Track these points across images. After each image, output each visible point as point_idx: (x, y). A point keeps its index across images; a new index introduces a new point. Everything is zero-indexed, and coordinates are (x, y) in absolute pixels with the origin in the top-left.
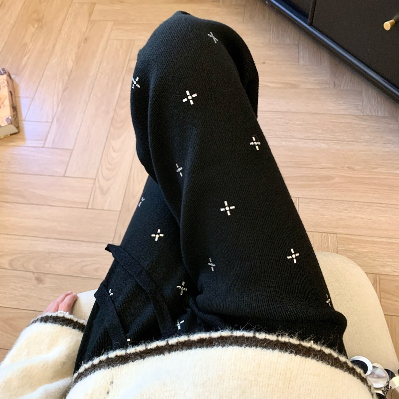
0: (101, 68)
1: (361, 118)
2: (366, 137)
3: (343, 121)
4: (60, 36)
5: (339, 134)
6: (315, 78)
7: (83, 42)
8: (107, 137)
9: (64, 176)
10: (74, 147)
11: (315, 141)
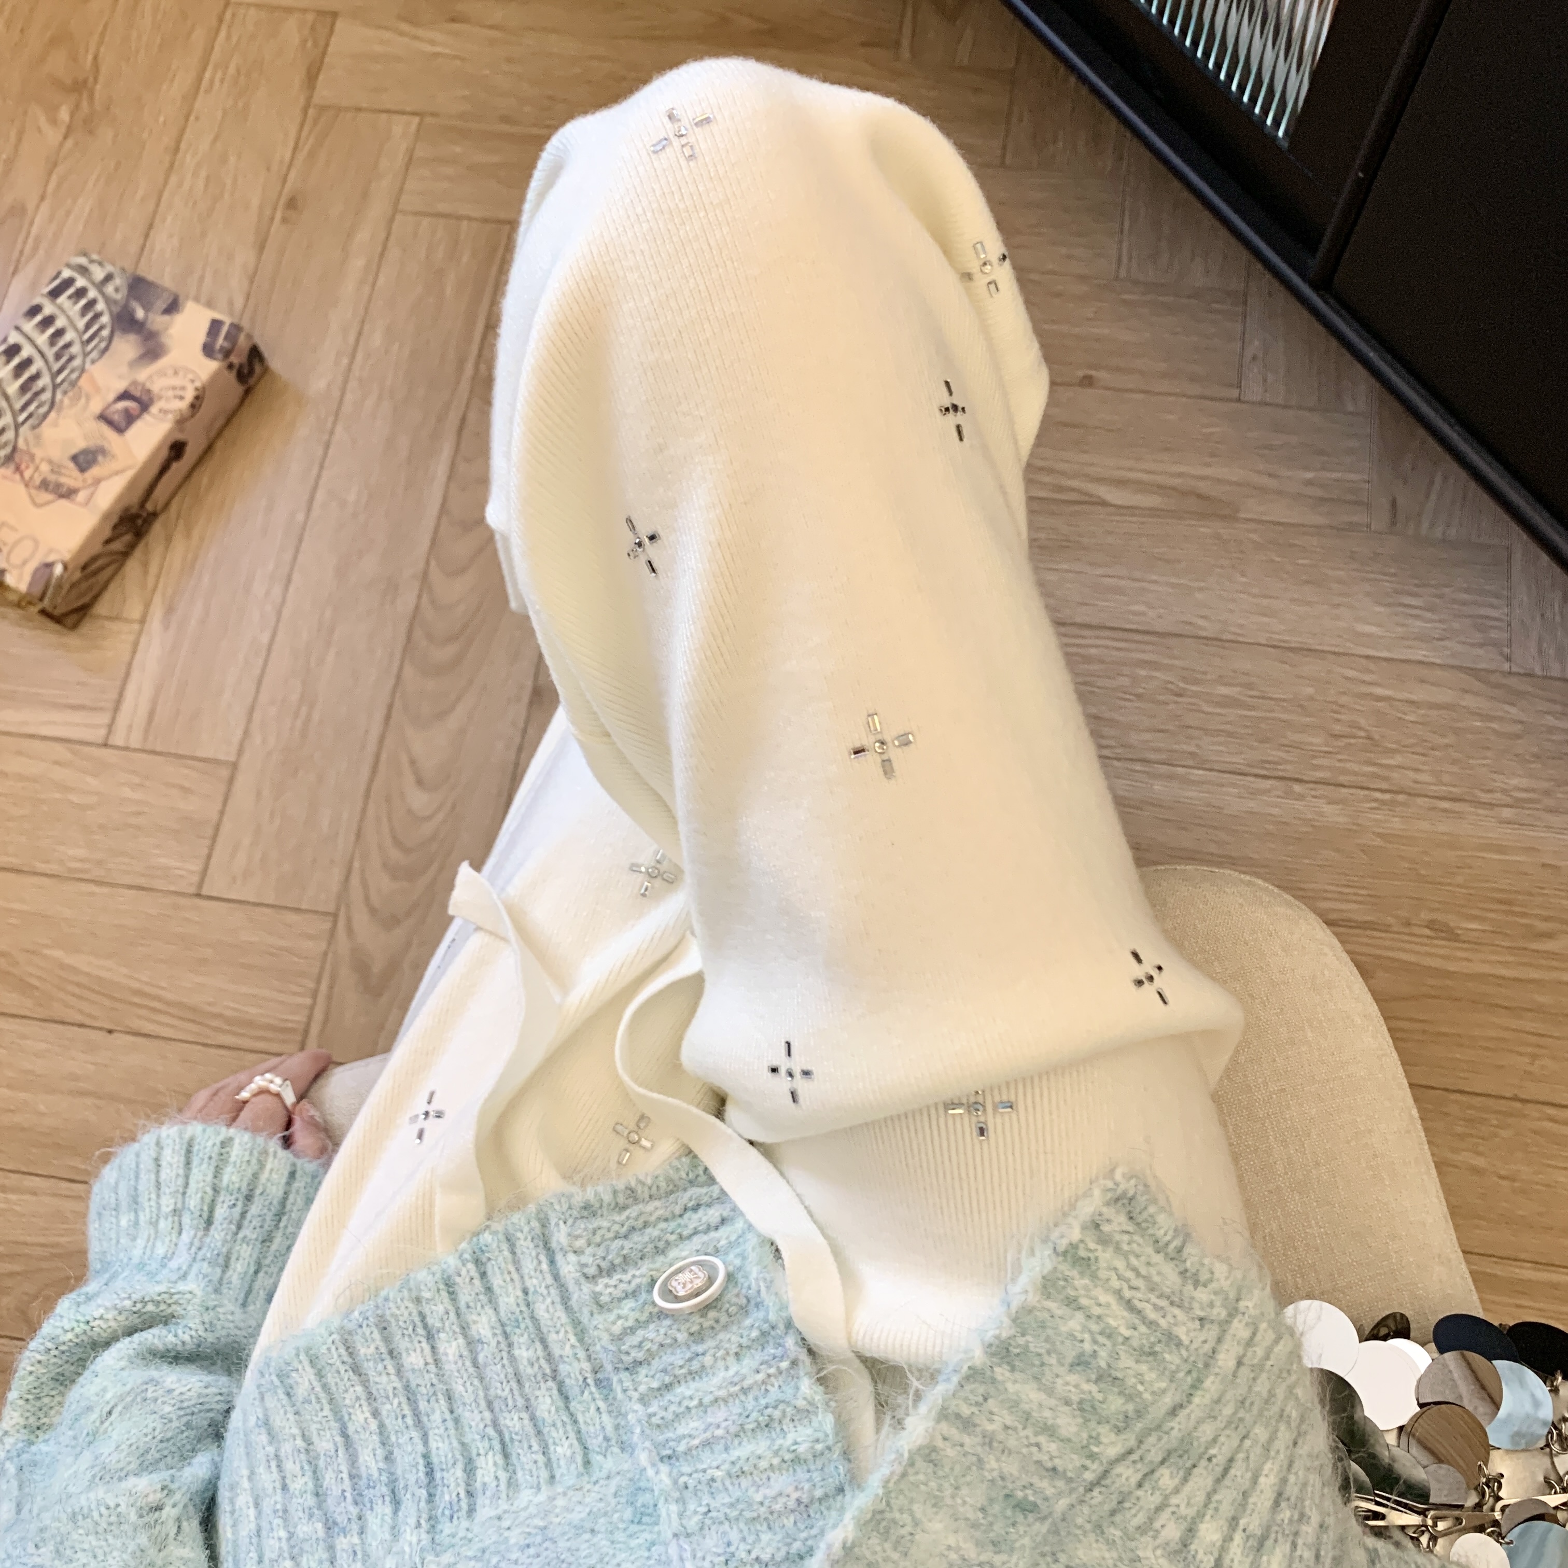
0: (359, 356)
1: (1497, 686)
2: (1514, 782)
3: (1421, 694)
4: (174, 179)
5: (1398, 760)
6: (1310, 475)
7: (278, 215)
8: (390, 707)
9: (198, 895)
10: (240, 751)
11: (1297, 788)
